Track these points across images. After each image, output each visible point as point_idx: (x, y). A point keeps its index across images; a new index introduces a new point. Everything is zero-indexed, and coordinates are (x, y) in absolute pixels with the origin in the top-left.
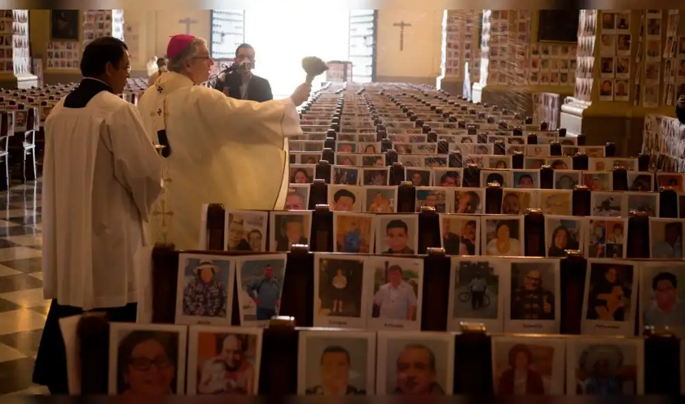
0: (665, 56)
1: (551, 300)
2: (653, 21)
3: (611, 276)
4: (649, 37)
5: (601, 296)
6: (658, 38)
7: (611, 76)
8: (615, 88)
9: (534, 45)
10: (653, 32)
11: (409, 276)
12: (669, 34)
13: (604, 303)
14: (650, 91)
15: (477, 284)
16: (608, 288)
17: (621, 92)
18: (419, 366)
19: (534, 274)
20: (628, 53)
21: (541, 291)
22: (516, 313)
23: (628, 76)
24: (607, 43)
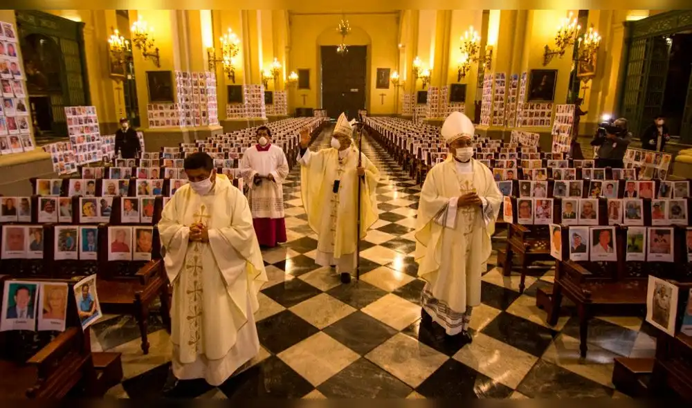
0: (518, 110)
1: (580, 191)
2: (513, 98)
3: (596, 185)
4: (512, 104)
5: (593, 190)
6: (515, 104)
7: (497, 117)
8: (498, 121)
9: (448, 104)
10: (513, 102)
11: (543, 186)
12: (519, 102)
13: (593, 192)
14: (511, 122)
15: (560, 187)
16: (595, 188)
17: (500, 123)
18: (589, 207)
19: (576, 184)
20: (503, 109)
21: (577, 189)
22: (571, 195)
23: (503, 117)
24: (496, 106)
